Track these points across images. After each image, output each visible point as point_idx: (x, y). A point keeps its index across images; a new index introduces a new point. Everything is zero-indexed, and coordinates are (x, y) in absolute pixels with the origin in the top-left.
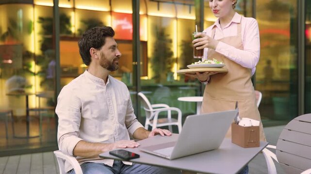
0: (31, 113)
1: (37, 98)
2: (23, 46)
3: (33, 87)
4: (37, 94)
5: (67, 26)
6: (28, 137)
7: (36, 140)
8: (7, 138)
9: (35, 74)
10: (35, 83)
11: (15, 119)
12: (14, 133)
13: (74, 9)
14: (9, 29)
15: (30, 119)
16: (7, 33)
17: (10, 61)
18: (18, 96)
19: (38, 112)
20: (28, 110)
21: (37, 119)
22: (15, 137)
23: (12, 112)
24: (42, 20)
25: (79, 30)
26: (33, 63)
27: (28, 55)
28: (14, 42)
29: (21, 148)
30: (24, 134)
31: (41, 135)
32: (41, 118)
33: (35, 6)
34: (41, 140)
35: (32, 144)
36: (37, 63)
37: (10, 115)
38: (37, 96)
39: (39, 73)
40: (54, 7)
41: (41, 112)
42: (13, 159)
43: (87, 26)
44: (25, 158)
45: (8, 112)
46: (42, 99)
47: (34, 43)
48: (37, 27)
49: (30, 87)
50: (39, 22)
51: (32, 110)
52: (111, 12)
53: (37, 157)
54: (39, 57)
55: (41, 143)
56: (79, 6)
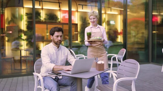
0: (22, 58)
1: (25, 51)
2: (18, 27)
3: (23, 46)
4: (25, 49)
5: (39, 17)
6: (21, 69)
7: (25, 71)
8: (12, 70)
9: (24, 40)
10: (24, 44)
11: (15, 61)
12: (14, 67)
13: (42, 9)
14: (12, 18)
15: (22, 61)
16: (11, 21)
17: (11, 32)
18: (16, 51)
19: (25, 58)
20: (21, 57)
21: (25, 61)
22: (15, 69)
23: (14, 58)
24: (27, 14)
25: (45, 19)
26: (23, 35)
27: (21, 31)
28: (14, 25)
29: (18, 74)
30: (19, 68)
31: (27, 69)
32: (27, 61)
33: (24, 8)
34: (27, 71)
35: (23, 72)
36: (25, 35)
37: (13, 59)
38: (25, 50)
39: (26, 39)
40: (33, 8)
41: (27, 58)
42: (15, 79)
43: (48, 17)
44: (20, 78)
45: (12, 58)
46: (27, 52)
47: (23, 25)
48: (25, 18)
49: (22, 46)
50: (26, 15)
51: (23, 57)
52: (60, 10)
53: (25, 78)
54: (26, 32)
55: (27, 72)
56: (45, 7)
